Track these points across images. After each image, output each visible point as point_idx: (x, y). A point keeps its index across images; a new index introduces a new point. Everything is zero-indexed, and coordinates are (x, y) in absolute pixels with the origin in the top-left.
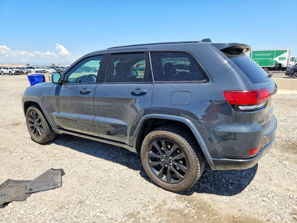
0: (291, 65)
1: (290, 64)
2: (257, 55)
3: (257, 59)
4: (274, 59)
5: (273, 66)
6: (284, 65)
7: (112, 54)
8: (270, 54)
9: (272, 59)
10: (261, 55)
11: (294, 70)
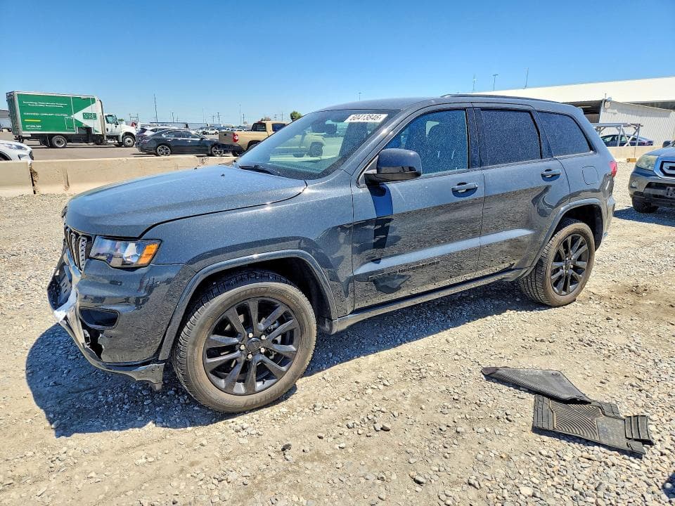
0: (109, 131)
1: (107, 130)
2: (30, 103)
3: (34, 114)
4: (72, 116)
5: (74, 133)
6: (96, 131)
7: (483, 109)
8: (61, 105)
9: (70, 115)
10: (42, 104)
11: (157, 142)
